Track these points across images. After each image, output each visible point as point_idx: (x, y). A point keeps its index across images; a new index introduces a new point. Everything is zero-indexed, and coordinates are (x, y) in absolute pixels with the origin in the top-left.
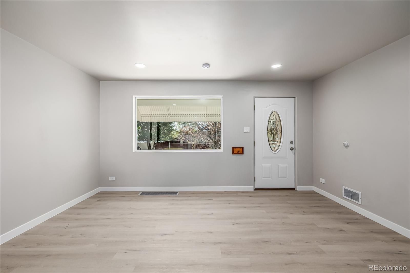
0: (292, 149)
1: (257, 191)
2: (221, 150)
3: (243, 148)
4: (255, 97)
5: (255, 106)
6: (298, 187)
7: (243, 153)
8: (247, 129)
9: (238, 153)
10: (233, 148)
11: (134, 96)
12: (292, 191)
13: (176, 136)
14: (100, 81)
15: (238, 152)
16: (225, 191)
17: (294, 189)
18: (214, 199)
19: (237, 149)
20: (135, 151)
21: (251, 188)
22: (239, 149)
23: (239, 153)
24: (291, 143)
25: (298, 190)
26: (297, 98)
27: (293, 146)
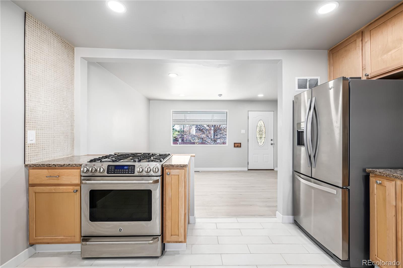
0: (272, 144)
1: (249, 171)
2: (226, 145)
3: (241, 143)
4: (248, 111)
5: (248, 117)
6: (276, 168)
7: (241, 147)
8: (243, 131)
9: (238, 147)
10: (235, 143)
11: (171, 110)
12: (272, 171)
13: (175, 135)
14: (150, 101)
15: (238, 146)
16: (229, 171)
17: (273, 170)
18: (223, 174)
20: (171, 145)
21: (246, 169)
22: (238, 144)
24: (272, 140)
25: (276, 170)
26: (275, 111)
27: (272, 142)
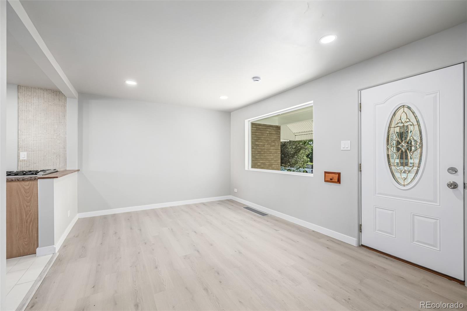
0: (452, 186)
2: (312, 175)
3: (340, 174)
4: (361, 90)
7: (339, 183)
8: (345, 144)
9: (331, 181)
10: (326, 173)
11: (246, 120)
14: (231, 113)
15: (331, 179)
16: (313, 231)
19: (331, 176)
20: (249, 169)
21: (354, 242)
22: (334, 175)
23: (333, 180)
27: (457, 179)
